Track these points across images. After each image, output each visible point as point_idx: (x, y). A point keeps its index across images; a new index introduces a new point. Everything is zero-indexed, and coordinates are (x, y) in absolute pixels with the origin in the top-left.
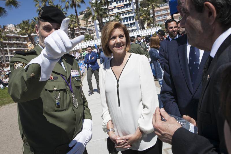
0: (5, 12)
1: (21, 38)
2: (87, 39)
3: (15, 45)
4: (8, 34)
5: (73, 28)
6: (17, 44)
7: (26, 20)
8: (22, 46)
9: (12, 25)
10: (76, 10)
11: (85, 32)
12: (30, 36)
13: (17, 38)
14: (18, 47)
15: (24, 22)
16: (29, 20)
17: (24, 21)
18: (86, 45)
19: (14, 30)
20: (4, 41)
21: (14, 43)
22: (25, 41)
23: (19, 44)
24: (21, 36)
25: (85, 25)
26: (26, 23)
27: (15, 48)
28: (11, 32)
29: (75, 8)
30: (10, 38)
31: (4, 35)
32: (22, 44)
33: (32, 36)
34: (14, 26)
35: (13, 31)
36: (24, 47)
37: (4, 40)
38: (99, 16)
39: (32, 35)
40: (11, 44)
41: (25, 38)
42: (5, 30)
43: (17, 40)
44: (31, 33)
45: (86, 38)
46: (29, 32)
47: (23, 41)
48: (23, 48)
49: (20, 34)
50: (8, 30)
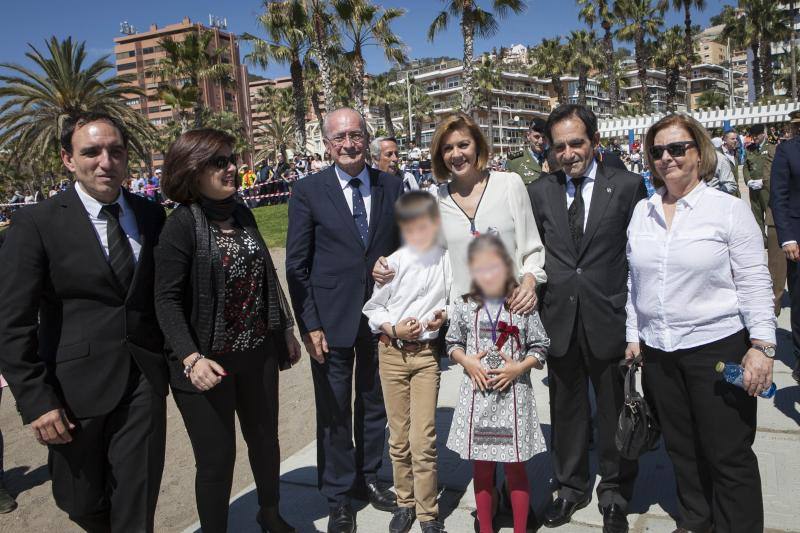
0: (493, 22)
1: (537, 84)
2: (707, 102)
3: (521, 102)
4: (507, 71)
5: (675, 68)
6: (524, 99)
7: (550, 37)
8: (537, 106)
9: (522, 47)
10: (688, 16)
11: (715, 81)
12: (556, 81)
13: (528, 85)
14: (526, 107)
15: (545, 43)
16: (558, 39)
17: (547, 39)
18: (715, 119)
19: (524, 60)
20: (494, 90)
21: (519, 97)
22: (544, 94)
23: (531, 99)
24: (536, 78)
25: (721, 57)
26: (552, 46)
27: (520, 111)
28: (517, 65)
29: (687, 9)
30: (510, 83)
31: (496, 74)
32: (536, 100)
33: (561, 82)
34: (526, 50)
35: (521, 63)
36: (541, 110)
37: (495, 87)
38: (760, 35)
39: (562, 78)
40: (511, 97)
41: (546, 86)
42: (505, 60)
43: (525, 90)
44: (560, 74)
45: (704, 100)
46: (555, 71)
47: (541, 93)
48: (538, 112)
49: (535, 75)
50: (509, 61)
